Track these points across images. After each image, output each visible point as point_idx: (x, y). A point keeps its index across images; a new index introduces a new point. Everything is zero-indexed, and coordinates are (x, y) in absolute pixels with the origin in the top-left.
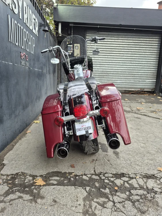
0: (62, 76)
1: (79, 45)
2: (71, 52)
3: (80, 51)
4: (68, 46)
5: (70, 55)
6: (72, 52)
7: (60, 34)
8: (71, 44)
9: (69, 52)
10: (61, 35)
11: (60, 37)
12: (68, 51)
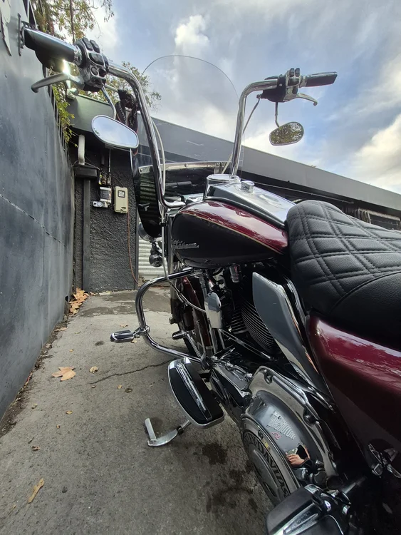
0: (84, 254)
1: (125, 189)
2: (107, 203)
3: (129, 203)
4: (101, 188)
5: (105, 208)
6: (110, 201)
7: (81, 161)
8: (107, 186)
9: (103, 202)
10: (83, 164)
11: (82, 166)
12: (102, 200)
